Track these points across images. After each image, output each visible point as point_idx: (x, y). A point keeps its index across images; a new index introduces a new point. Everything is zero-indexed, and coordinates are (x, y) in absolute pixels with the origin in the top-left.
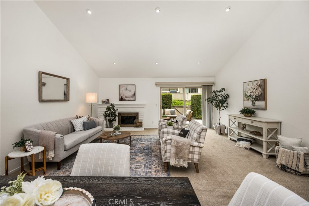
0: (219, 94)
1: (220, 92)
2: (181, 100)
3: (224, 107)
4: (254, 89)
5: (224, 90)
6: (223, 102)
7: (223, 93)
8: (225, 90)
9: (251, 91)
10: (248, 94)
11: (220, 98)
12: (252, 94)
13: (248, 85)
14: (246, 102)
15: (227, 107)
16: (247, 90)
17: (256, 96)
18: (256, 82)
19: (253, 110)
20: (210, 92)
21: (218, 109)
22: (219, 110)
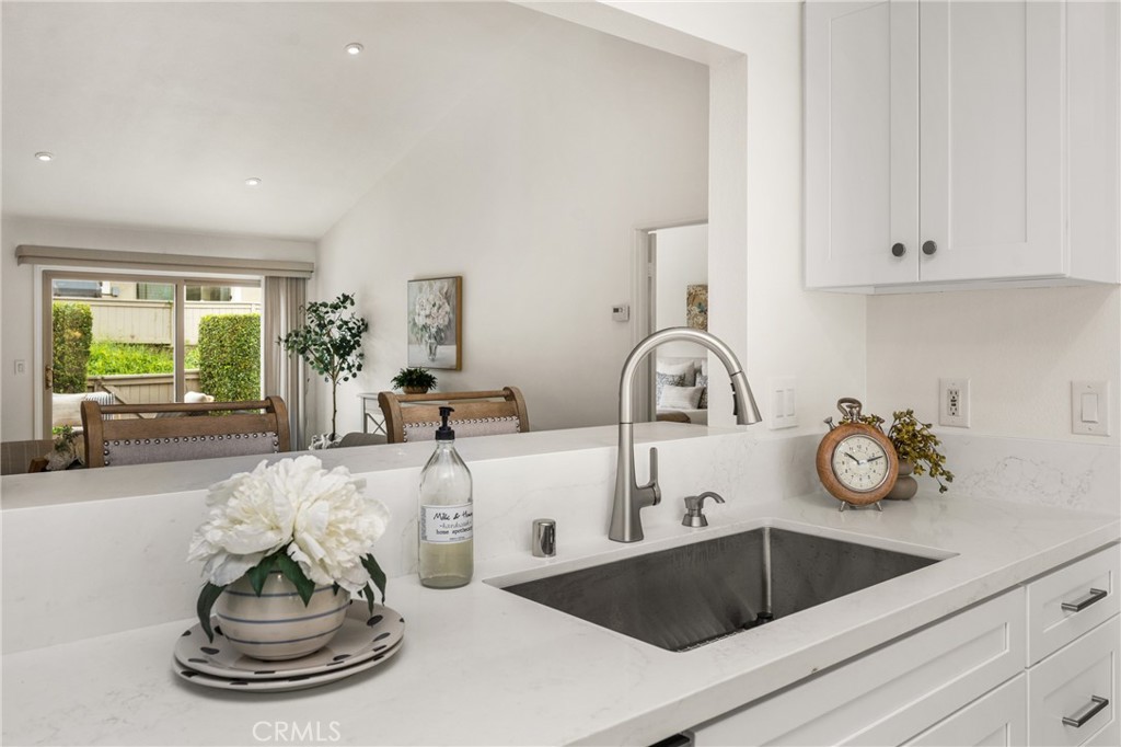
0: (331, 316)
1: (335, 307)
2: (129, 341)
3: (349, 368)
4: (434, 305)
5: (349, 302)
6: (343, 348)
7: (345, 314)
8: (352, 303)
9: (428, 312)
10: (421, 321)
11: (336, 334)
12: (429, 321)
13: (421, 290)
14: (415, 348)
15: (359, 368)
16: (417, 307)
17: (439, 330)
18: (437, 285)
19: (429, 373)
20: (298, 307)
21: (326, 379)
22: (331, 381)
